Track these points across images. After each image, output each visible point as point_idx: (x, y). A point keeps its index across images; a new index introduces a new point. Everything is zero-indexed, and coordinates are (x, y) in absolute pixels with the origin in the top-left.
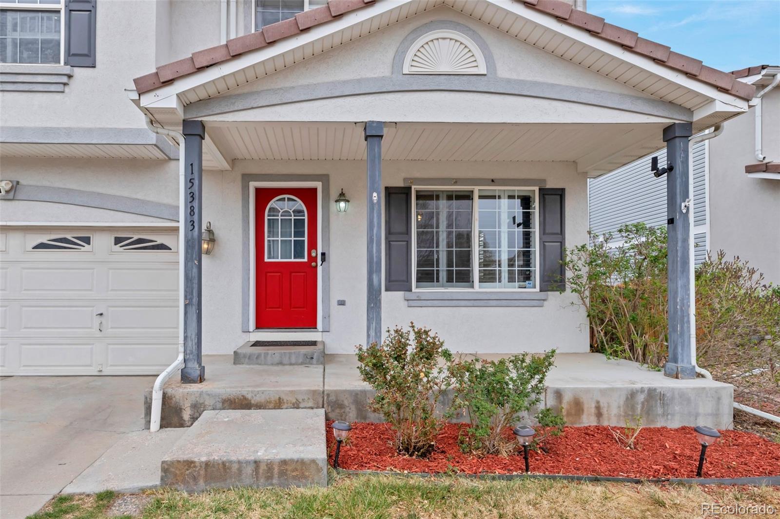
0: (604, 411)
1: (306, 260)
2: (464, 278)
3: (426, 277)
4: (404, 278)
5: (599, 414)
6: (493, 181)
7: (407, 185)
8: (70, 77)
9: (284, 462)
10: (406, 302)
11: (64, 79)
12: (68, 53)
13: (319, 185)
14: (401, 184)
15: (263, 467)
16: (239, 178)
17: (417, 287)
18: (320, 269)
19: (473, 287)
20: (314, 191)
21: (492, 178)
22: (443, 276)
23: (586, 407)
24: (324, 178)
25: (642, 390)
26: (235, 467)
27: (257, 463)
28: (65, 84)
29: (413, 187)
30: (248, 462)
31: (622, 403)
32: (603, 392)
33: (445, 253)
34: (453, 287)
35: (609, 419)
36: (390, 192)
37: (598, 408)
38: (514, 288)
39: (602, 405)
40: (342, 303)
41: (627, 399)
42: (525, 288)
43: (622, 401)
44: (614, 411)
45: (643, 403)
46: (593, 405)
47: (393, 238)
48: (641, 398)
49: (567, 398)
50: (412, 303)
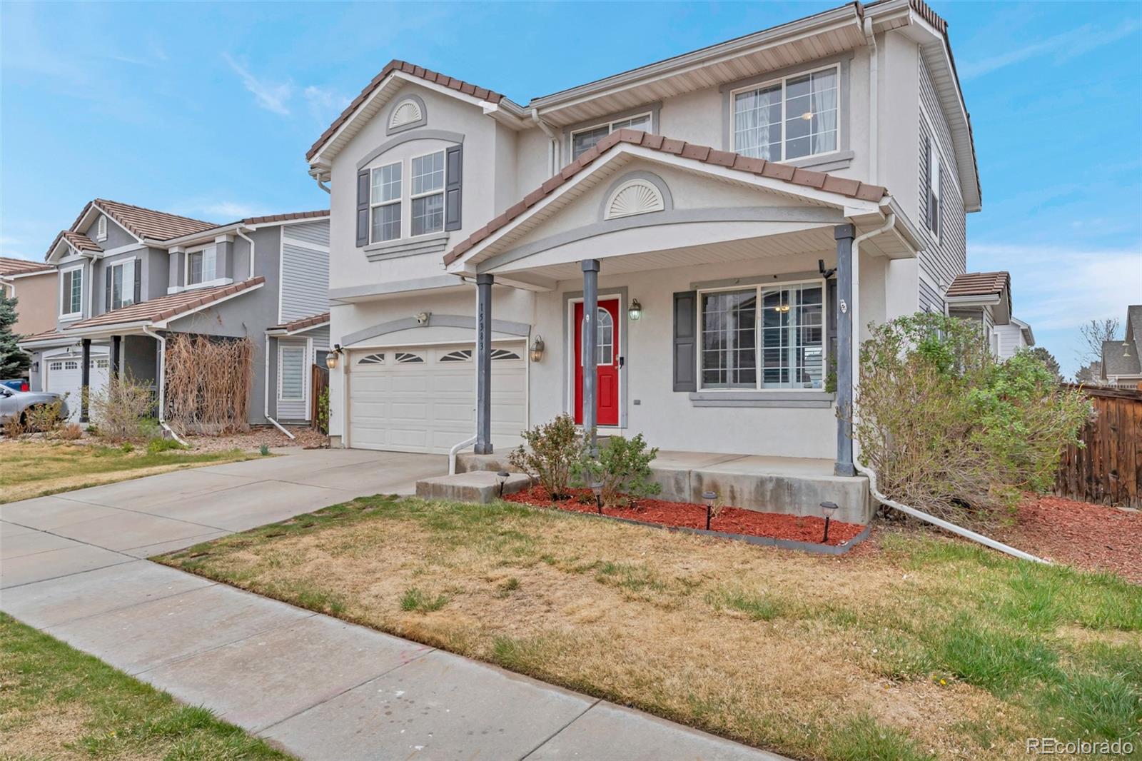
0: (738, 495)
1: (612, 364)
2: (749, 378)
3: (711, 378)
4: (689, 379)
5: (733, 498)
6: (775, 277)
7: (693, 289)
8: (447, 239)
9: (465, 488)
10: (692, 402)
11: (444, 242)
12: (447, 223)
13: (618, 296)
14: (687, 289)
15: (456, 490)
16: (561, 296)
17: (702, 387)
18: (620, 371)
19: (755, 387)
20: (616, 301)
21: (775, 273)
22: (730, 376)
23: (722, 489)
24: (624, 290)
25: (771, 479)
26: (444, 488)
27: (453, 487)
28: (445, 245)
29: (698, 291)
30: (449, 486)
31: (753, 489)
32: (736, 478)
33: (732, 353)
34: (737, 387)
35: (742, 503)
36: (677, 297)
37: (732, 492)
38: (800, 388)
39: (735, 489)
40: (637, 403)
41: (757, 485)
42: (811, 387)
43: (753, 487)
44: (746, 496)
45: (772, 491)
46: (728, 489)
47: (680, 341)
48: (770, 486)
49: (706, 481)
50: (697, 403)
